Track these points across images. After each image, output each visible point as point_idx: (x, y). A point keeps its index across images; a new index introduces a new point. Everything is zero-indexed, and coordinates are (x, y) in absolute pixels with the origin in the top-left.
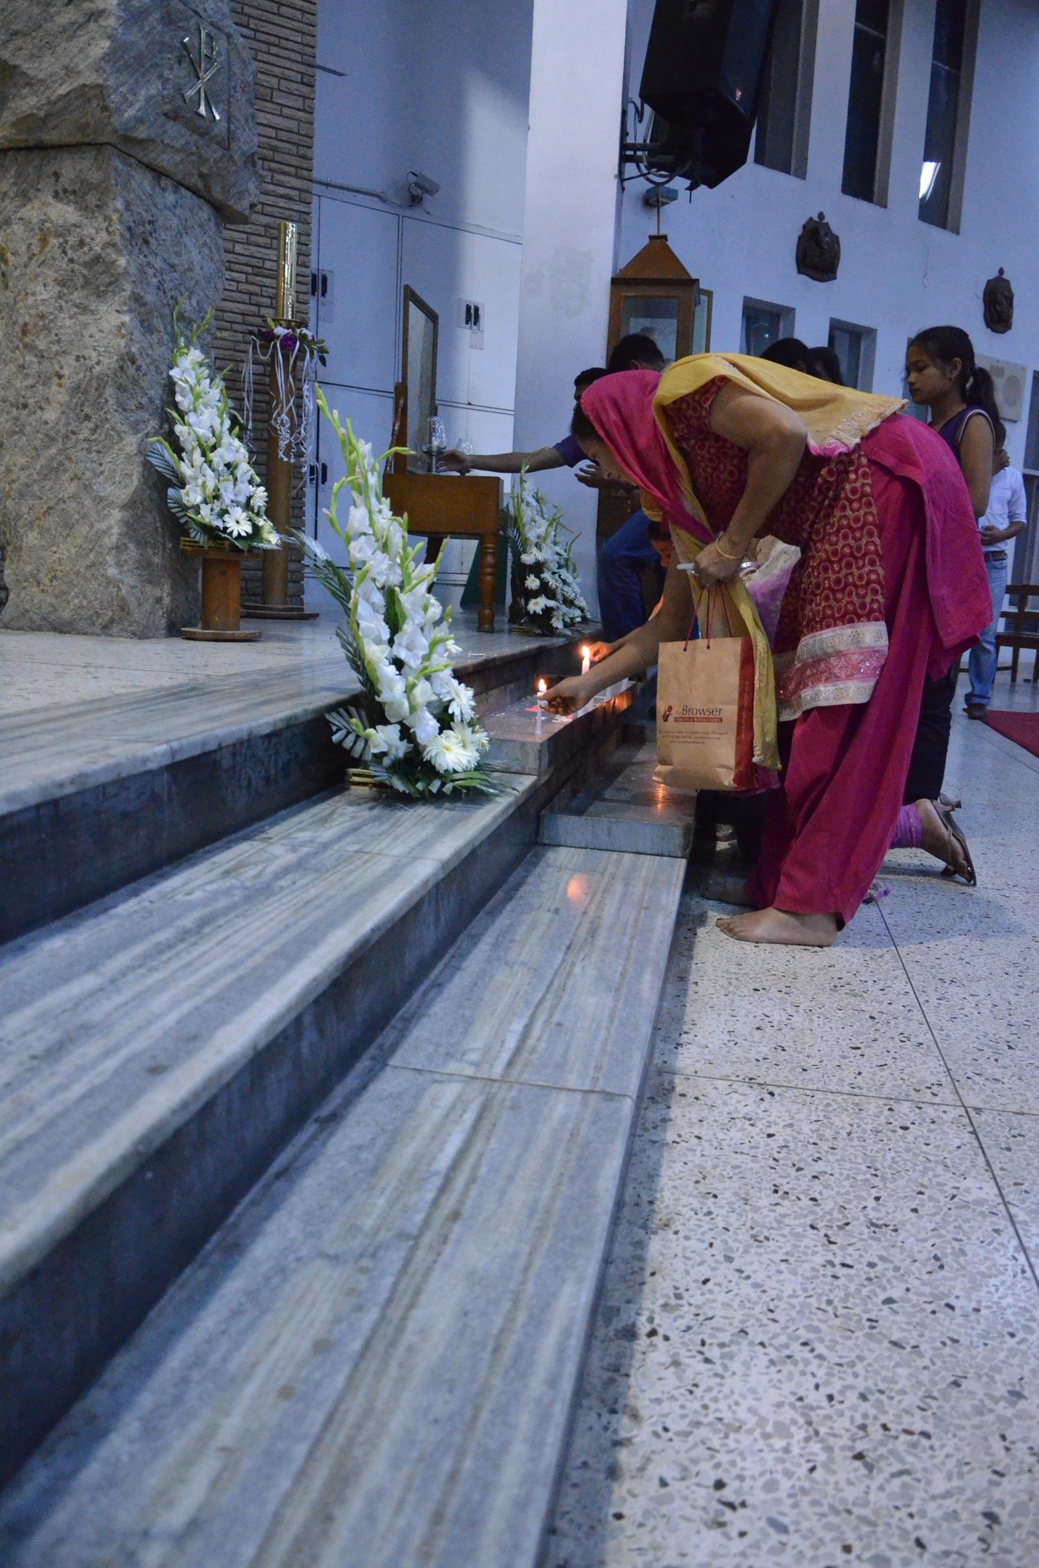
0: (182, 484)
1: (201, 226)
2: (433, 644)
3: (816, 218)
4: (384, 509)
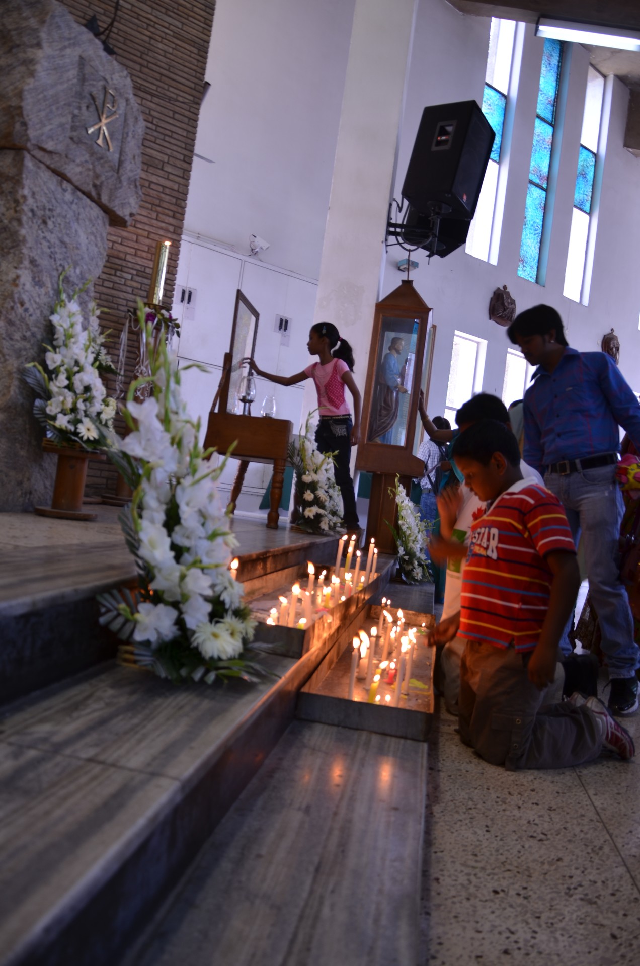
0: (48, 396)
1: (90, 220)
2: (213, 536)
3: (502, 288)
4: (180, 411)
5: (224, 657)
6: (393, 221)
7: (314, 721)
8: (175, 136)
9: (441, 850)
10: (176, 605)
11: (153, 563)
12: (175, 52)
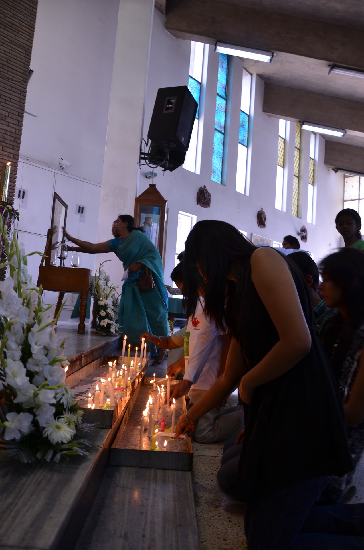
2: (53, 362)
3: (203, 187)
4: (28, 282)
5: (65, 441)
6: (143, 151)
7: (120, 466)
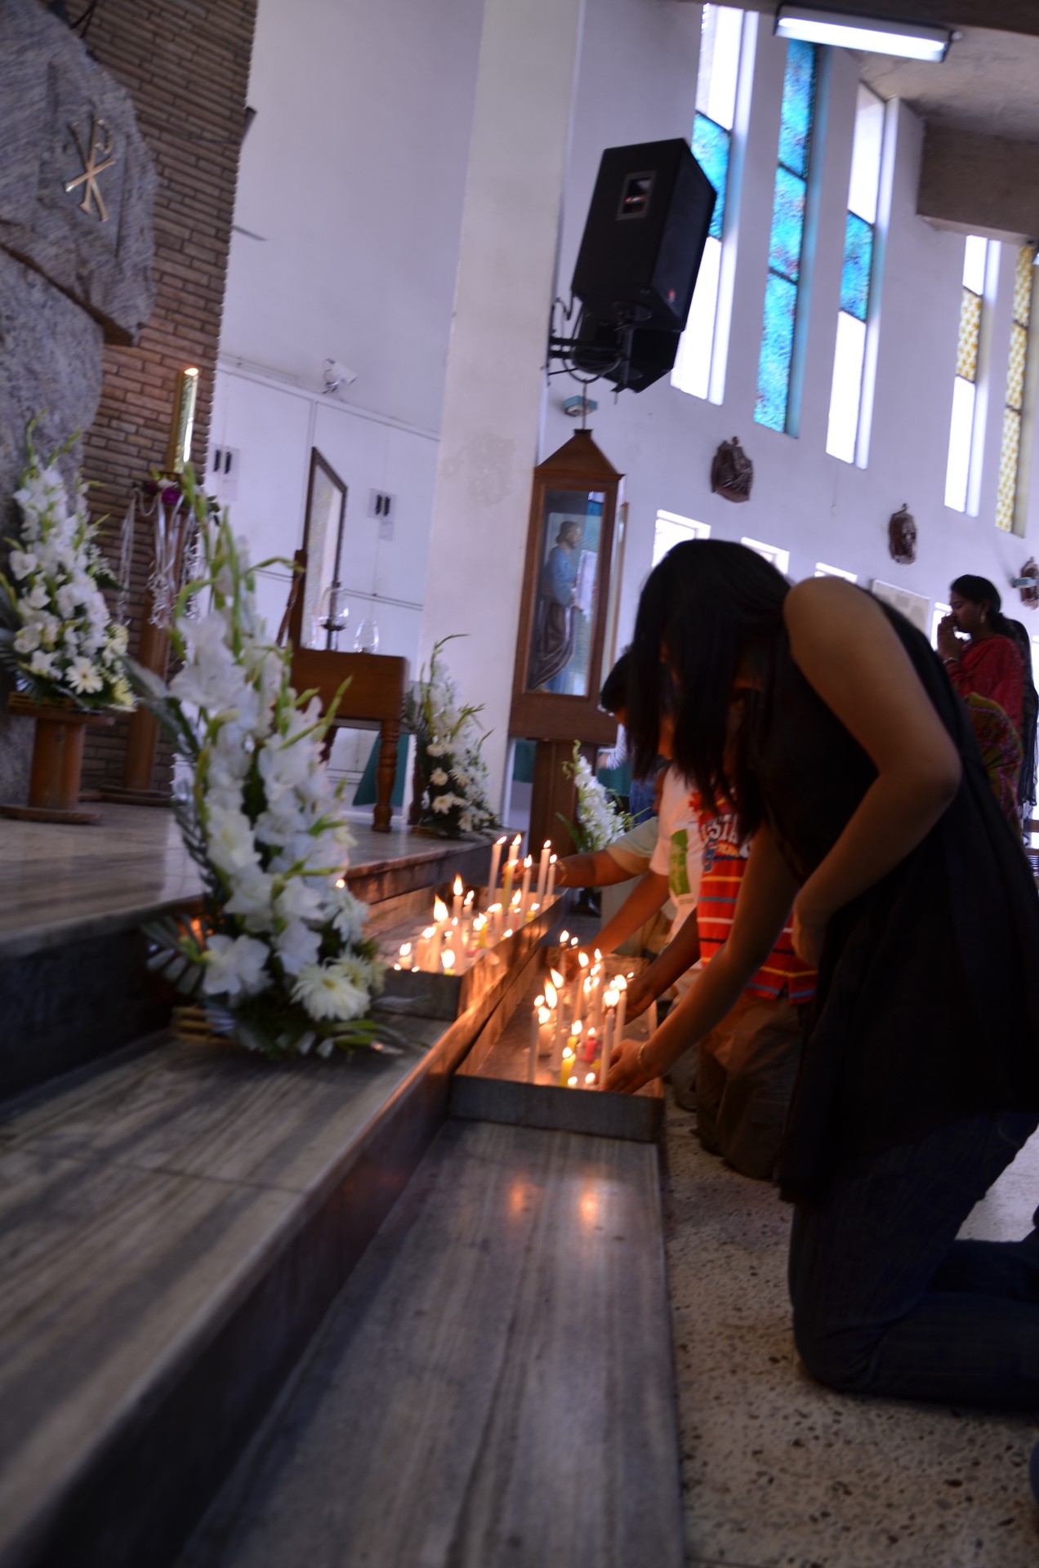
0: (16, 623)
1: (74, 335)
2: (318, 829)
3: (730, 442)
4: (257, 632)
5: (344, 1016)
6: (557, 335)
7: (479, 1120)
8: (200, 196)
9: (687, 1304)
10: (264, 937)
11: (230, 870)
12: (196, 58)
